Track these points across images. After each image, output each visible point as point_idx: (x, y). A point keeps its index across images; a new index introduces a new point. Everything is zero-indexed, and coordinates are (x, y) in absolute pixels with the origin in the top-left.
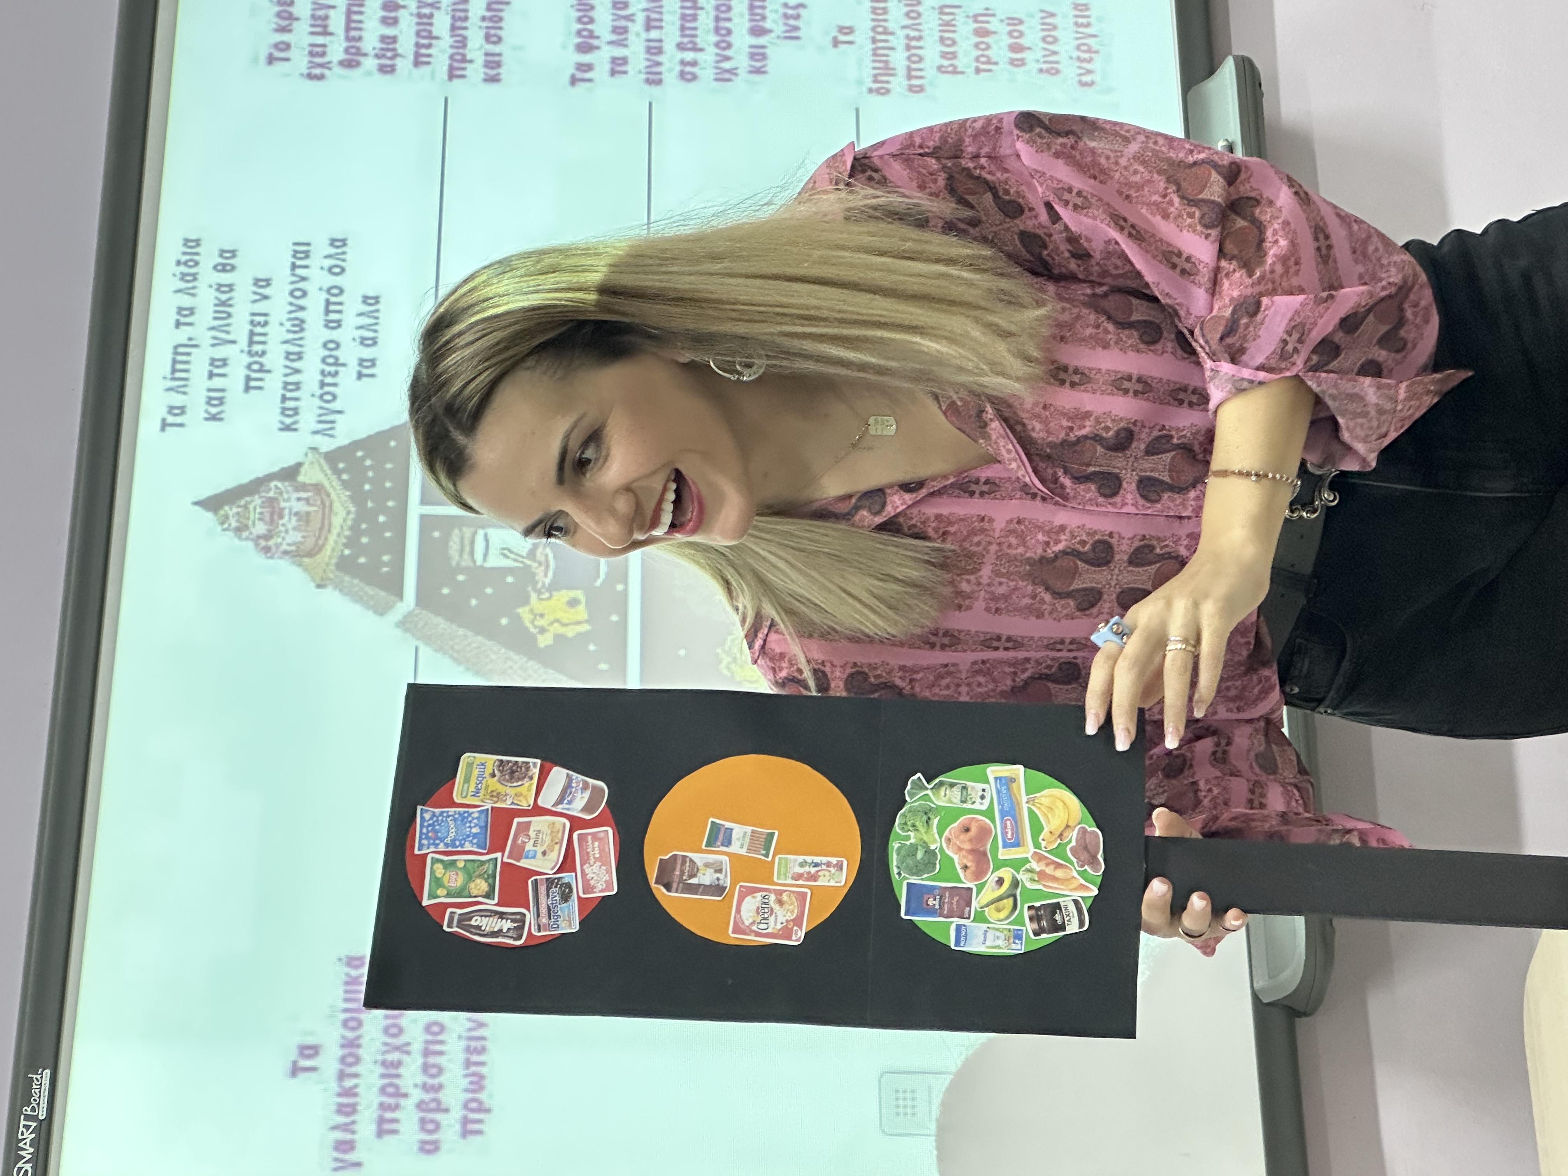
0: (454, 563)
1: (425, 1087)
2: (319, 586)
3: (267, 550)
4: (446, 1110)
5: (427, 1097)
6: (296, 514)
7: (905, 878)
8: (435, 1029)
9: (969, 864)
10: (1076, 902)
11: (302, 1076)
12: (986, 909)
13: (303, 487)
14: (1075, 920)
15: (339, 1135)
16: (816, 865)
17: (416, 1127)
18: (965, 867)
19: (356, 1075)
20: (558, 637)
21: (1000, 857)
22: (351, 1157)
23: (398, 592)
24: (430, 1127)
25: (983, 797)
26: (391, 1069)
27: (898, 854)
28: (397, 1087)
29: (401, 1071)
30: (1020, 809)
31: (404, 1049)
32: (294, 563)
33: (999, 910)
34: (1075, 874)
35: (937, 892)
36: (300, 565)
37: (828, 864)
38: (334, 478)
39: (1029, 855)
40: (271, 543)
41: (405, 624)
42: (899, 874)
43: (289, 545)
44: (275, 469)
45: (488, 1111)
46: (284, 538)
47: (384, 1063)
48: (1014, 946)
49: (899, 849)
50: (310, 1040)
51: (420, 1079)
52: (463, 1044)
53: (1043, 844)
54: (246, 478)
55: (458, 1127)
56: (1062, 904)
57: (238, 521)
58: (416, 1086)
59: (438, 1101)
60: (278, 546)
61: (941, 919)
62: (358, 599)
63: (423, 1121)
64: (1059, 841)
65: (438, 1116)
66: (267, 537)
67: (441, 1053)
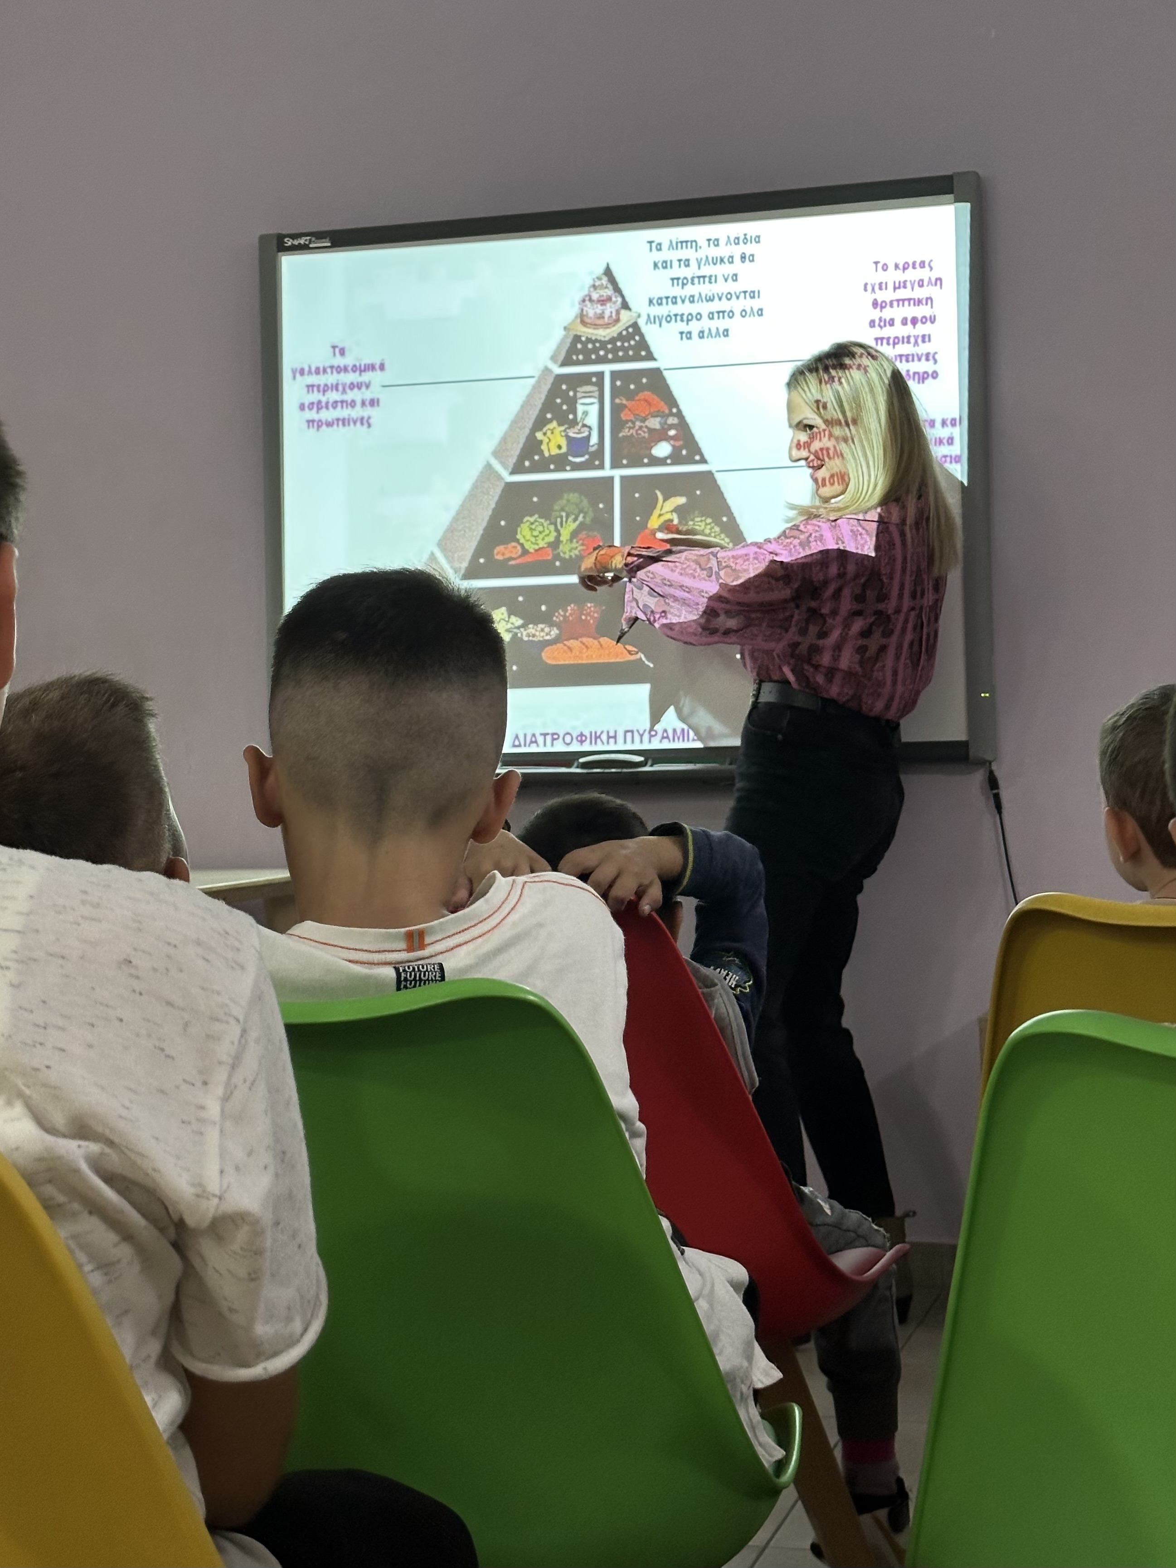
0: (578, 389)
1: (327, 403)
2: (565, 328)
3: (584, 301)
4: (318, 412)
5: (323, 404)
6: (603, 312)
8: (353, 404)
11: (332, 350)
13: (618, 313)
15: (307, 369)
17: (311, 401)
19: (332, 373)
20: (541, 442)
22: (298, 375)
23: (564, 364)
24: (311, 406)
26: (335, 387)
28: (327, 390)
29: (334, 391)
31: (344, 391)
32: (577, 315)
36: (576, 317)
38: (624, 328)
40: (587, 303)
41: (547, 370)
43: (587, 311)
44: (628, 299)
45: (318, 430)
46: (590, 308)
47: (337, 385)
50: (347, 352)
51: (331, 401)
52: (347, 417)
54: (621, 286)
55: (310, 418)
57: (599, 285)
58: (328, 399)
59: (322, 408)
60: (586, 306)
62: (559, 347)
63: (312, 404)
65: (315, 409)
66: (591, 300)
67: (342, 407)
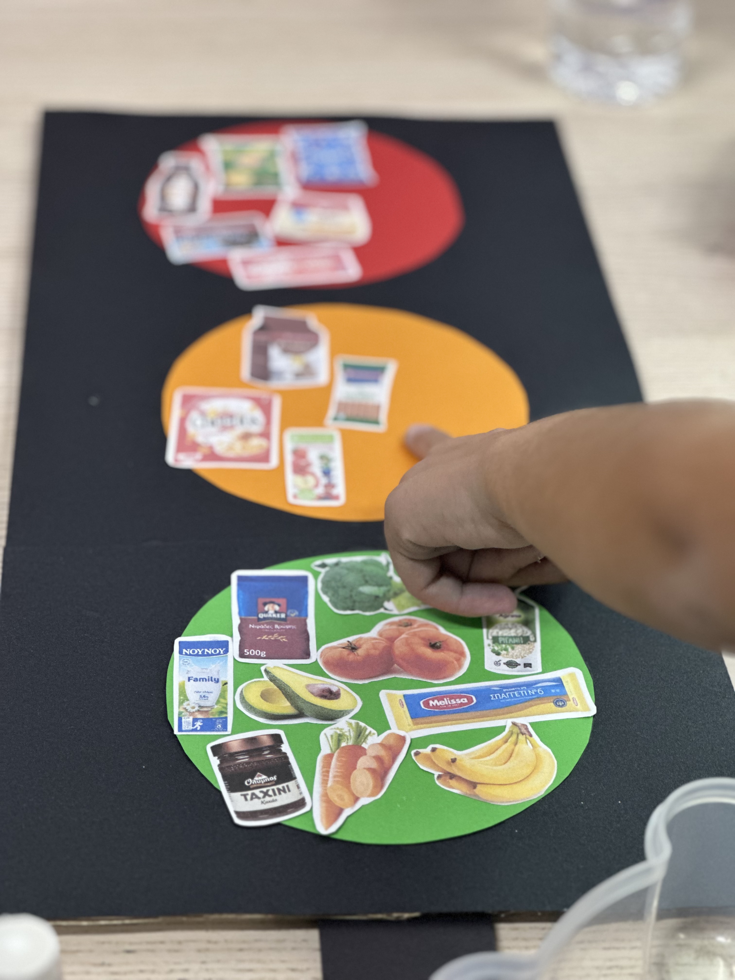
7: (316, 575)
9: (360, 652)
10: (301, 803)
12: (266, 678)
14: (256, 805)
16: (327, 473)
18: (352, 648)
21: (383, 694)
25: (511, 664)
27: (365, 563)
30: (496, 716)
33: (265, 696)
34: (364, 801)
35: (294, 614)
37: (330, 486)
39: (395, 730)
42: (323, 566)
48: (187, 721)
49: (378, 564)
53: (428, 750)
56: (291, 784)
61: (236, 621)
64: (436, 774)
